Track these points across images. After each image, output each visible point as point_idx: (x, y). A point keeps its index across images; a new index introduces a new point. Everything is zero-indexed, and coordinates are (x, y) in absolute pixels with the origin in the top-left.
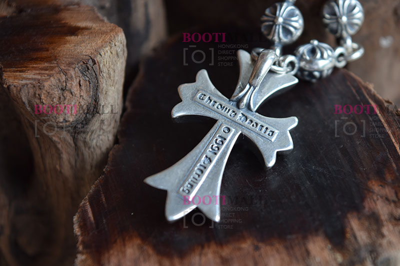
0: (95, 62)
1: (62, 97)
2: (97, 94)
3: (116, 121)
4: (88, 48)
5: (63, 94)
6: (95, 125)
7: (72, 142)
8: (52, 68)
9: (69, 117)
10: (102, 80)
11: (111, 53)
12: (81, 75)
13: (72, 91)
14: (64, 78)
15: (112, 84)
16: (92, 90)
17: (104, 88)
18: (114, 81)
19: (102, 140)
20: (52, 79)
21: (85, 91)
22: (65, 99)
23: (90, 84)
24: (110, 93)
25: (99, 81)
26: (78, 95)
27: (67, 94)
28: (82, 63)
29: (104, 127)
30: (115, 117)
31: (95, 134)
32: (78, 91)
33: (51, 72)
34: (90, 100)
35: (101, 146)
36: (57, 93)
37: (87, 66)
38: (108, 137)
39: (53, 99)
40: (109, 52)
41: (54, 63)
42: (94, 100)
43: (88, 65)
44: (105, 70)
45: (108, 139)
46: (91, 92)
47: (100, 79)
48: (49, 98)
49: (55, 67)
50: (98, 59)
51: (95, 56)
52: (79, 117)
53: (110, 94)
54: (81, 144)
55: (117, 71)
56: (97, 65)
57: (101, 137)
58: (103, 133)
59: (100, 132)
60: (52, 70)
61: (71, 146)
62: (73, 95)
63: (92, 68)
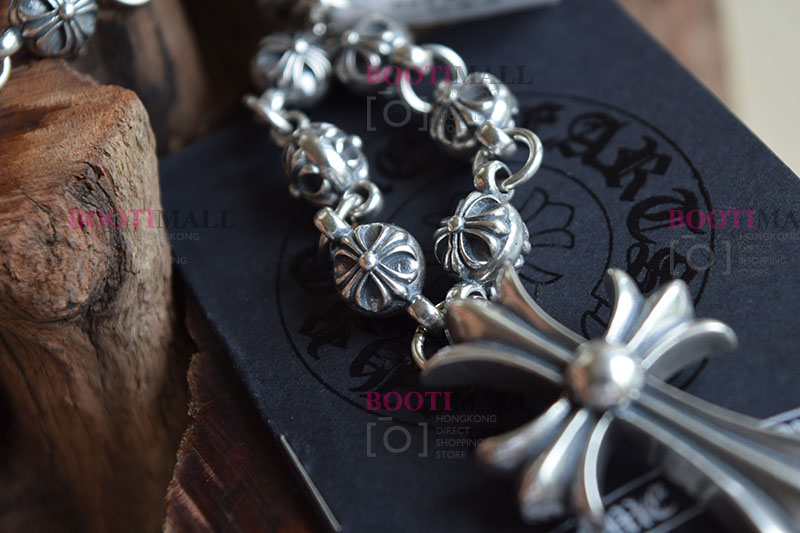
0: (101, 171)
1: (53, 258)
2: (118, 234)
3: (165, 278)
4: (76, 146)
5: (53, 252)
6: (128, 297)
7: (88, 343)
8: (16, 205)
9: (77, 296)
10: (121, 204)
11: (127, 145)
12: (78, 204)
13: (71, 240)
14: (46, 218)
15: (142, 207)
16: (107, 229)
18: (145, 199)
19: (147, 324)
20: (23, 226)
21: (94, 235)
22: (60, 260)
25: (118, 208)
26: (85, 247)
27: (60, 249)
28: (74, 180)
29: (147, 297)
30: (163, 272)
31: (131, 316)
32: (83, 238)
33: (18, 213)
34: (109, 250)
35: (149, 334)
36: (40, 252)
37: (85, 183)
38: (157, 314)
39: (36, 266)
40: (122, 144)
41: (17, 194)
42: (117, 248)
43: (89, 181)
44: (123, 182)
45: (159, 319)
46: (108, 234)
47: (119, 203)
48: (26, 266)
49: (22, 201)
50: (104, 163)
51: (97, 159)
52: (95, 289)
54: (107, 342)
55: (146, 180)
56: (106, 177)
57: (144, 318)
58: (147, 309)
59: (140, 308)
60: (17, 209)
61: (88, 351)
62: (73, 249)
63: (98, 184)
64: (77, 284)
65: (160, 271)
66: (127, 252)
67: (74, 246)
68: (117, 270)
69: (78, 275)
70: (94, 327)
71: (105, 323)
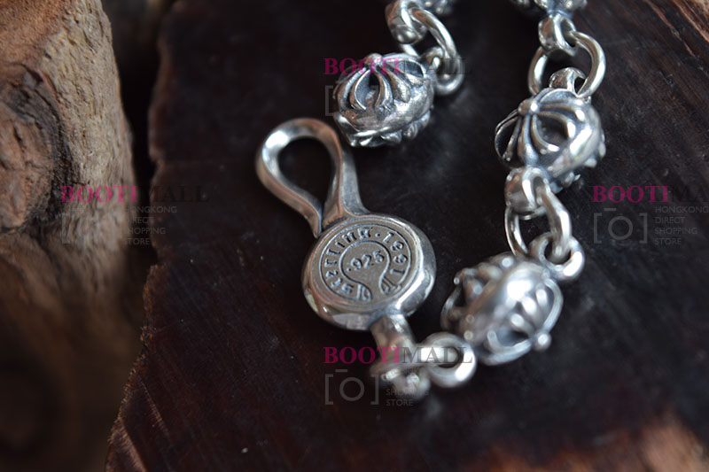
0: (39, 76)
2: (62, 144)
4: (16, 41)
6: (78, 208)
9: (10, 220)
10: (66, 111)
11: (73, 43)
12: (14, 115)
15: (92, 111)
16: (48, 141)
17: (78, 127)
18: (94, 102)
19: (102, 230)
21: (33, 149)
23: (40, 128)
24: (94, 132)
25: (61, 116)
26: (21, 165)
28: (8, 87)
29: (101, 205)
30: (120, 174)
31: (83, 224)
32: (19, 155)
34: (51, 164)
35: (105, 240)
37: (22, 91)
40: (67, 43)
42: (61, 158)
43: (26, 89)
44: (67, 86)
45: (116, 223)
46: (49, 146)
47: (63, 111)
50: (44, 67)
51: (37, 63)
52: (37, 205)
53: (94, 134)
55: (96, 80)
56: (46, 84)
58: (101, 216)
59: (93, 215)
62: (6, 169)
63: (37, 92)
64: (11, 209)
65: (116, 176)
66: (73, 163)
67: (7, 165)
68: (62, 181)
69: (12, 198)
70: (42, 234)
71: (54, 231)
